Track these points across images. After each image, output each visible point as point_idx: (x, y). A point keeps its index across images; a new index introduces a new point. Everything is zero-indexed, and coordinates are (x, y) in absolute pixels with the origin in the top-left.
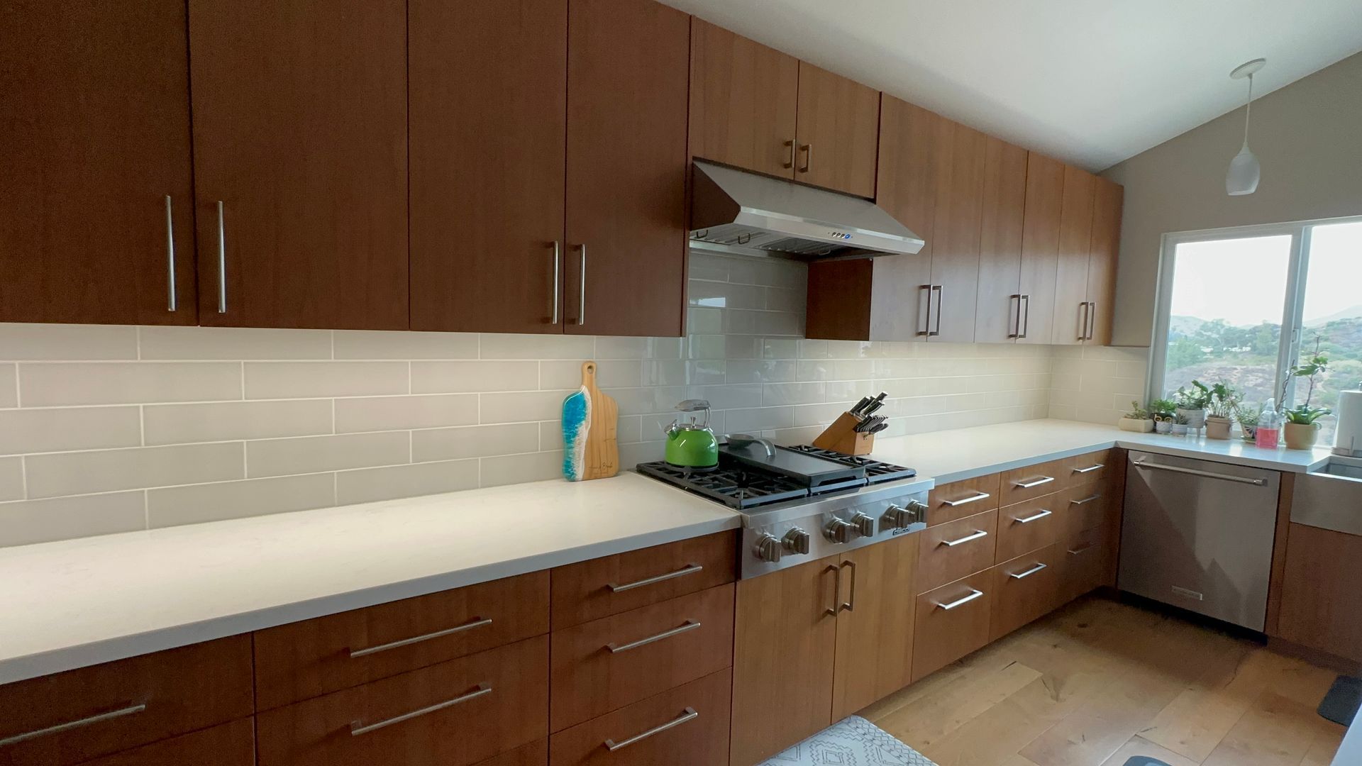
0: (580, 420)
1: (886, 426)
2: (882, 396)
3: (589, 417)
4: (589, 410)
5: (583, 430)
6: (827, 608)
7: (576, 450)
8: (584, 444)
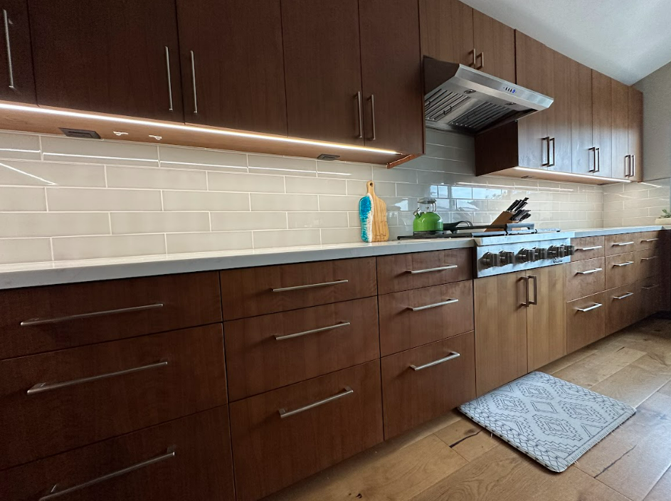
0: (368, 210)
1: (530, 215)
2: (526, 199)
3: (373, 209)
4: (373, 205)
5: (370, 215)
6: (521, 303)
7: (367, 226)
8: (371, 223)
